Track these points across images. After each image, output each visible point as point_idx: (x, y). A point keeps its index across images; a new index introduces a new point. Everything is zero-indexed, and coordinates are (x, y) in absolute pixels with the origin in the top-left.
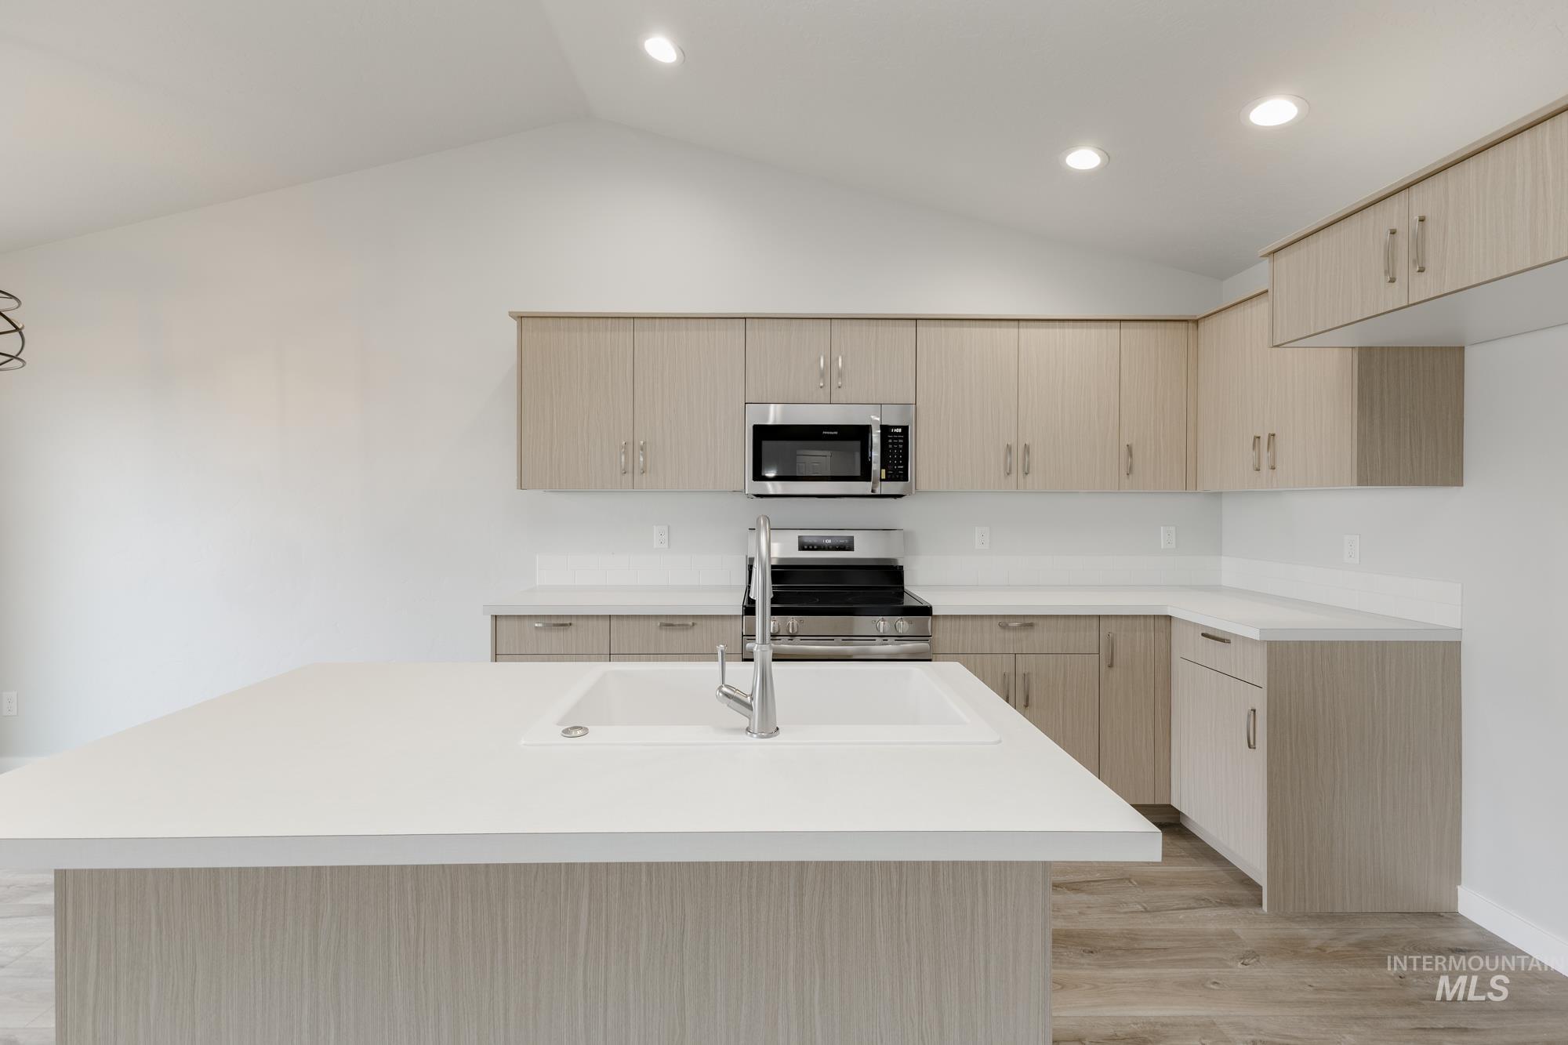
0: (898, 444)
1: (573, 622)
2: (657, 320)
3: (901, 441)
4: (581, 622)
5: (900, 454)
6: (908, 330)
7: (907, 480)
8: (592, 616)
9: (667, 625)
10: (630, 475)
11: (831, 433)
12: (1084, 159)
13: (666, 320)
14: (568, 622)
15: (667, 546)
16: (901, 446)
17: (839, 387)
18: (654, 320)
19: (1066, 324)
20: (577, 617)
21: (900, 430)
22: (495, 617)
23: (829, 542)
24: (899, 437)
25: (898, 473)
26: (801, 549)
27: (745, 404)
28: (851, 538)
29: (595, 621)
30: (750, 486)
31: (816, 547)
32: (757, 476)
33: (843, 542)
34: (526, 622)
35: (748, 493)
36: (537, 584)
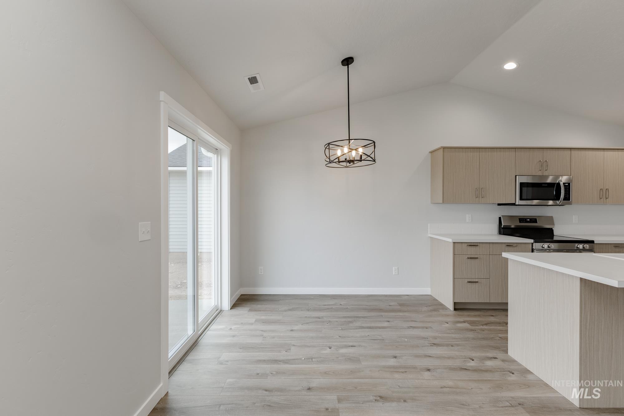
0: (567, 189)
2: (487, 149)
3: (568, 188)
4: (481, 245)
6: (568, 152)
7: (570, 201)
8: (484, 243)
9: (508, 246)
10: (478, 198)
11: (545, 185)
13: (490, 149)
14: (477, 245)
15: (471, 221)
16: (568, 189)
17: (547, 171)
19: (619, 150)
20: (480, 243)
21: (567, 184)
22: (454, 243)
23: (528, 220)
24: (568, 187)
25: (567, 198)
26: (520, 222)
27: (516, 176)
28: (536, 219)
29: (485, 244)
30: (518, 202)
31: (525, 222)
32: (521, 199)
33: (534, 220)
34: (464, 244)
35: (517, 204)
36: (429, 233)
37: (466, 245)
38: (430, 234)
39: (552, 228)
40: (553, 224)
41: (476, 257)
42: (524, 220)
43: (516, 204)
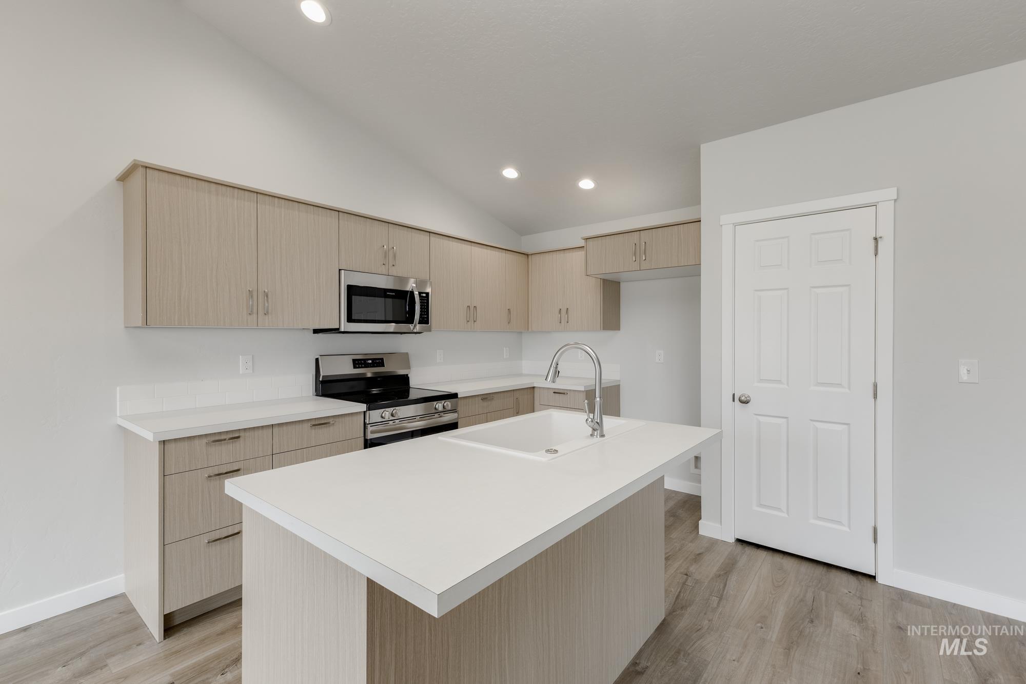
0: (424, 303)
1: (241, 435)
2: (276, 199)
3: (425, 301)
4: (247, 434)
5: (425, 309)
6: (426, 237)
7: (428, 324)
8: (258, 428)
9: (314, 425)
10: (255, 316)
11: (391, 294)
12: (510, 173)
13: (283, 200)
14: (237, 435)
15: (251, 371)
16: (426, 304)
17: (393, 266)
18: (274, 198)
19: (488, 247)
20: (245, 429)
21: (426, 295)
22: (164, 443)
23: (370, 362)
24: (425, 298)
25: (424, 320)
26: (355, 367)
27: (340, 270)
28: (382, 359)
29: (260, 431)
30: (345, 326)
31: (363, 366)
32: (350, 319)
33: (378, 362)
34: (197, 442)
35: (342, 330)
36: (118, 415)
37: (205, 441)
38: (119, 417)
39: (407, 375)
40: (409, 367)
41: (236, 469)
42: (363, 362)
43: (340, 330)
